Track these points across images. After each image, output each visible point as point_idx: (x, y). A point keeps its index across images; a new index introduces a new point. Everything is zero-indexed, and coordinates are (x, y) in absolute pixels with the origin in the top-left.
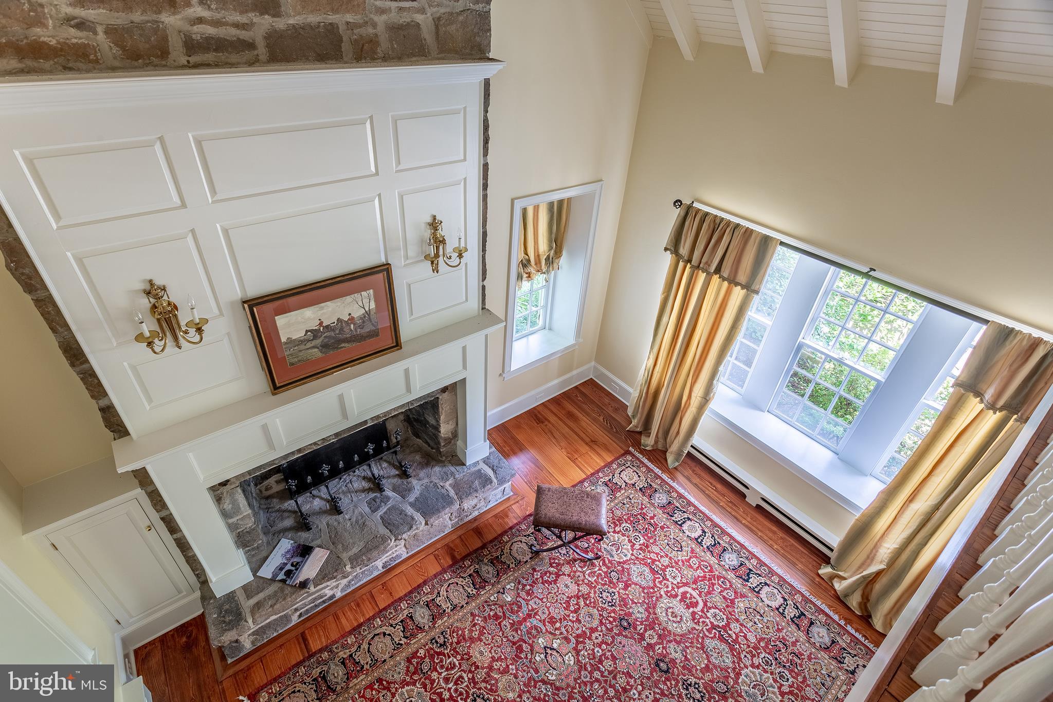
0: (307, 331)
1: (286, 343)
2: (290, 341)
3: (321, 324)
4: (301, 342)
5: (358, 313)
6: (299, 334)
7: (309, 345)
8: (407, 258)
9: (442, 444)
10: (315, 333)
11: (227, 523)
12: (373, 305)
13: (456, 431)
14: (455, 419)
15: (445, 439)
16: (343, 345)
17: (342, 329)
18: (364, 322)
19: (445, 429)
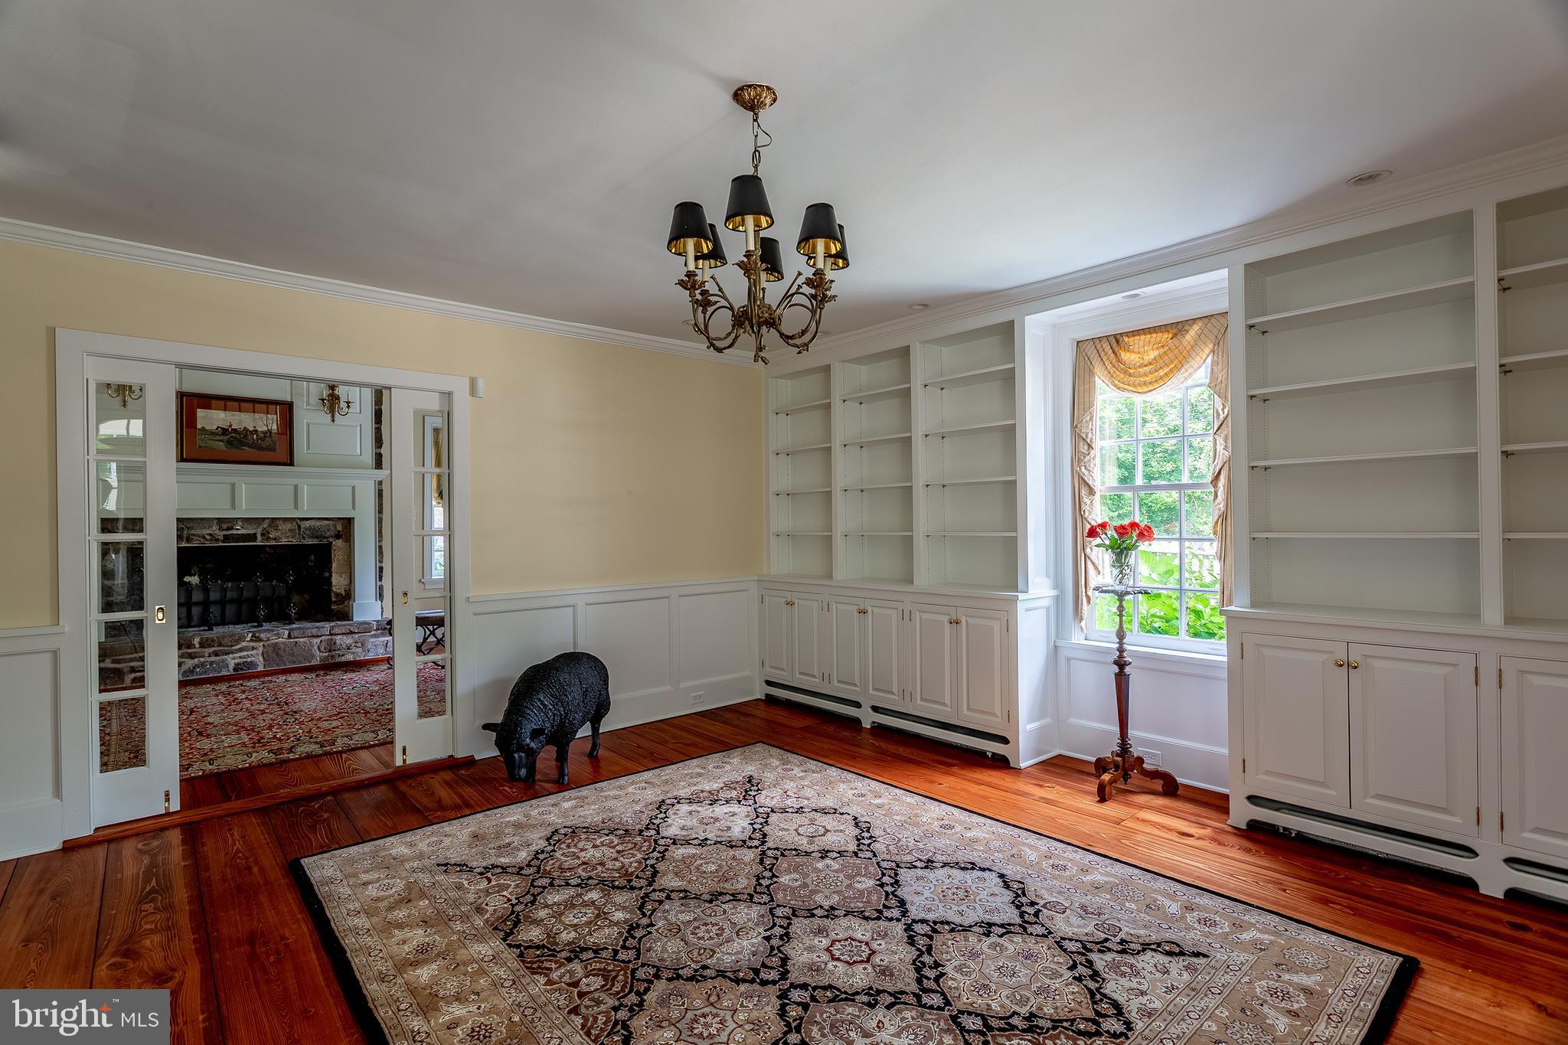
0: (218, 427)
1: (200, 430)
2: (203, 429)
3: (231, 426)
4: (212, 433)
5: (262, 428)
6: (212, 427)
7: (217, 438)
8: (308, 404)
9: (334, 599)
10: (225, 431)
11: (102, 583)
12: (275, 427)
13: (350, 590)
14: (348, 574)
15: (337, 595)
16: (244, 448)
17: (246, 435)
18: (265, 437)
19: (338, 582)
